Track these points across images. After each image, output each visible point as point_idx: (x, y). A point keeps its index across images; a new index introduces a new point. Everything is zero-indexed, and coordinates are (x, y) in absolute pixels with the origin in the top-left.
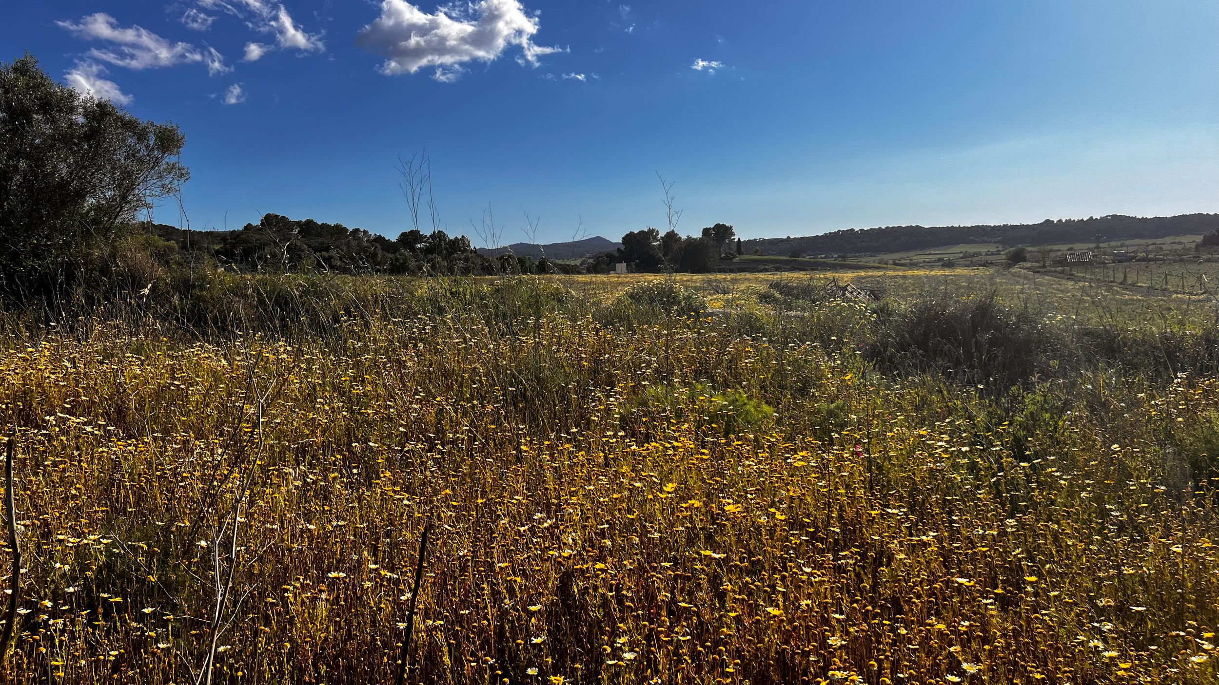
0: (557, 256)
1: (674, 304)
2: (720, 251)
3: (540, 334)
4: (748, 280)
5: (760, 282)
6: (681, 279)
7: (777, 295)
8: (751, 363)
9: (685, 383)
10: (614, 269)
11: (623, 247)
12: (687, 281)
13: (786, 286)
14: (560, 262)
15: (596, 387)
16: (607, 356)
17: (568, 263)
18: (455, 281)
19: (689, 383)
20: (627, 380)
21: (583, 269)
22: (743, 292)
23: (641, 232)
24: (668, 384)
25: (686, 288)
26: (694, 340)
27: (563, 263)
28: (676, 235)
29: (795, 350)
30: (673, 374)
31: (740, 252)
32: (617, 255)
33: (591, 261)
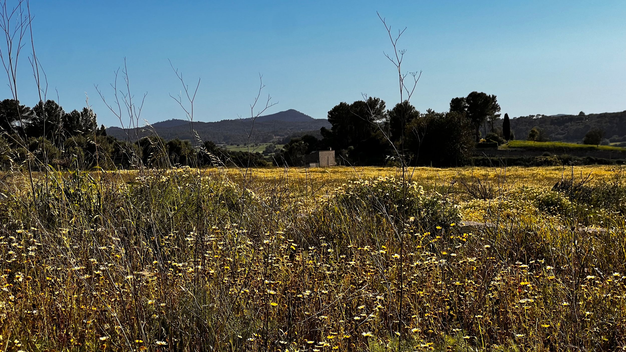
0: (227, 140)
1: (408, 214)
2: (477, 134)
3: (204, 258)
4: (520, 177)
5: (540, 181)
6: (418, 176)
7: (566, 200)
8: (529, 304)
9: (428, 334)
10: (316, 160)
11: (329, 127)
12: (428, 178)
13: (578, 187)
14: (232, 149)
15: (291, 341)
16: (308, 292)
17: (244, 150)
18: (74, 177)
19: (433, 335)
20: (338, 330)
21: (268, 160)
22: (513, 196)
23: (358, 104)
24: (403, 337)
25: (427, 188)
26: (442, 268)
27: (237, 150)
28: (411, 108)
29: (596, 285)
30: (409, 320)
31: (508, 136)
32: (321, 138)
33: (281, 147)
